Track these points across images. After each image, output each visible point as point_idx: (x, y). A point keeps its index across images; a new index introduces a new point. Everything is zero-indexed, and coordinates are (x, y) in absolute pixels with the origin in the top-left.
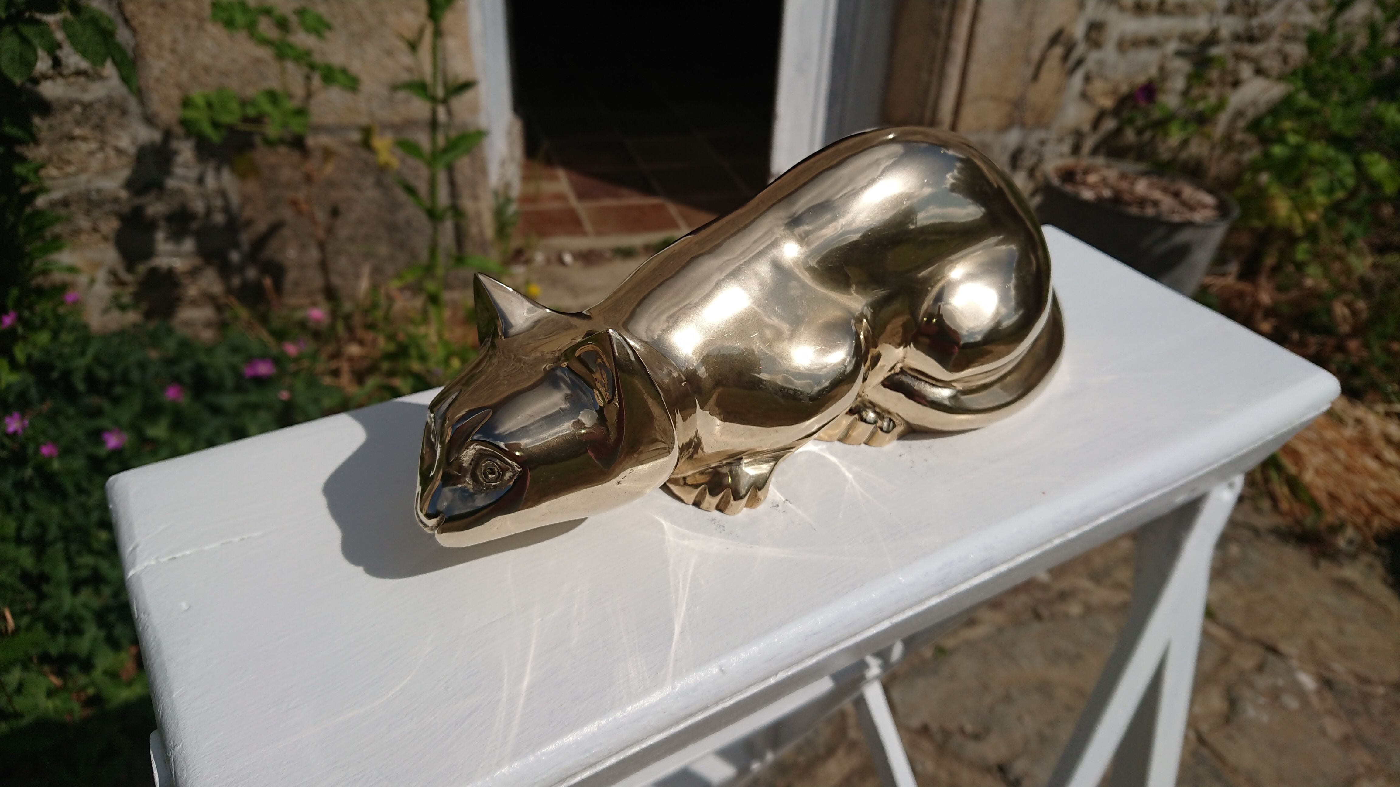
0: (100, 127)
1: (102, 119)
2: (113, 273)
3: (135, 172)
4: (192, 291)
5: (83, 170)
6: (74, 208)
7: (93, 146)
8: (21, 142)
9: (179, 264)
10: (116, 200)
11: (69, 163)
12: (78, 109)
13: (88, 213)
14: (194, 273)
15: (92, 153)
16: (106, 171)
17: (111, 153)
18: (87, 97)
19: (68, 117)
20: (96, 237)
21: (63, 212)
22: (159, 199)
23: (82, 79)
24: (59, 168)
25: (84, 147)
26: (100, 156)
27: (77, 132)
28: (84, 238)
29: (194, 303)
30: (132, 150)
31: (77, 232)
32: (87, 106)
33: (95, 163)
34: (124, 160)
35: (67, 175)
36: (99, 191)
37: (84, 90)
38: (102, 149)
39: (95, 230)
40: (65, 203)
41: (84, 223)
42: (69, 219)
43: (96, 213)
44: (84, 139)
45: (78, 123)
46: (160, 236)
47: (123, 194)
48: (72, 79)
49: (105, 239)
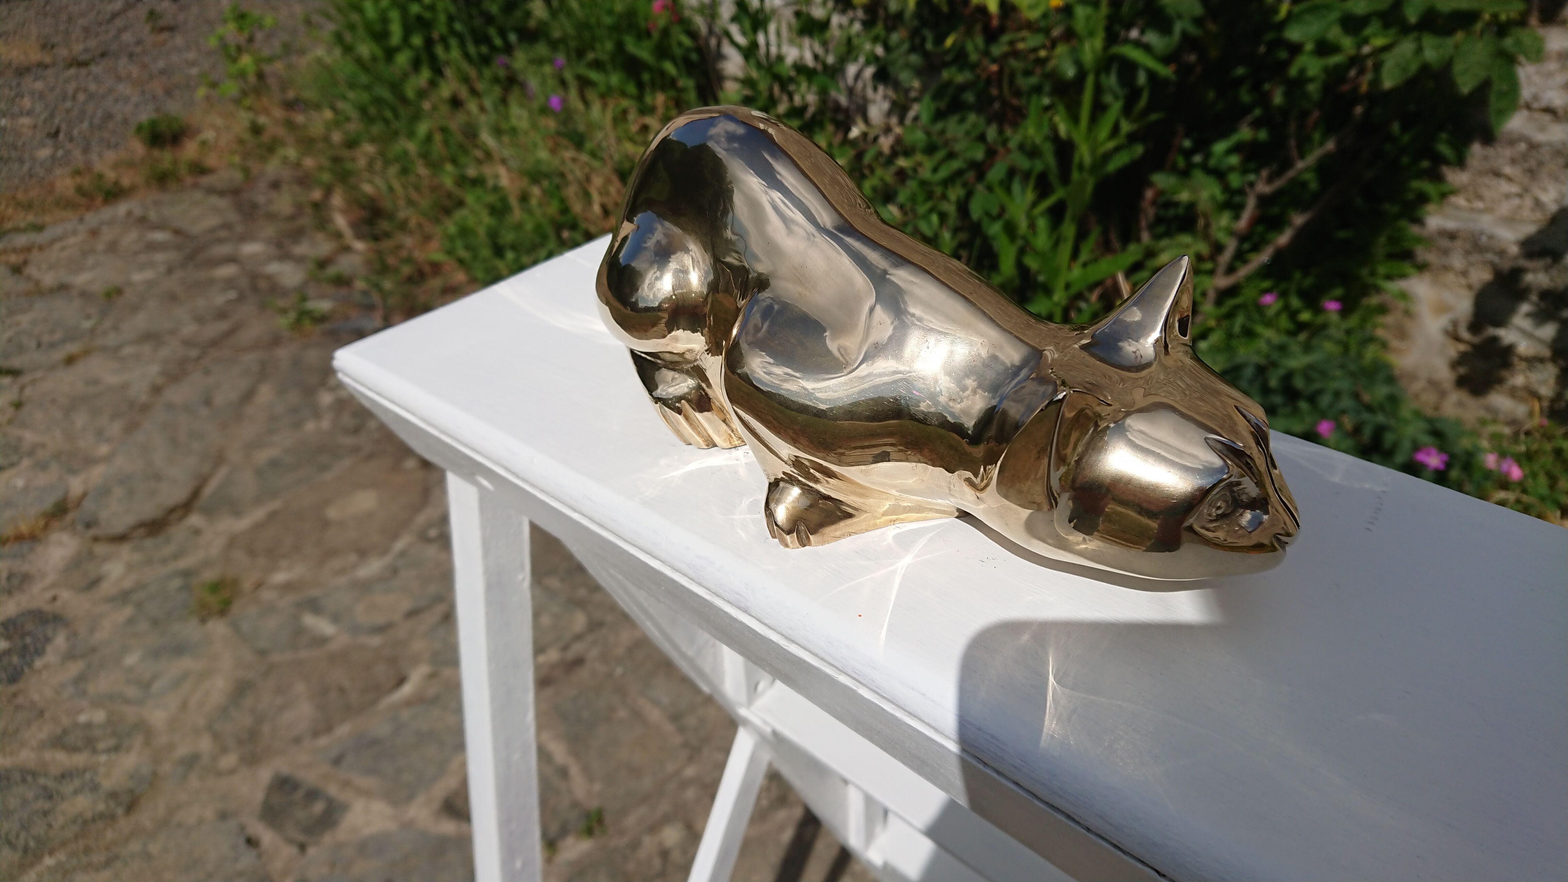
0: (1532, 173)
1: (1541, 164)
2: (1455, 323)
3: (1540, 232)
4: (1519, 380)
5: (1488, 210)
6: (1458, 243)
7: (1514, 189)
8: (1448, 163)
9: (1524, 347)
10: (1502, 253)
11: (1480, 198)
12: (1523, 146)
13: (1468, 253)
14: (1533, 361)
15: (1508, 196)
16: (1510, 221)
17: (1528, 202)
18: (1540, 137)
19: (1508, 152)
20: (1463, 281)
21: (1445, 243)
22: (1547, 269)
23: (1547, 117)
24: (1468, 200)
25: (1505, 187)
26: (1516, 201)
27: (1508, 170)
28: (1450, 277)
29: (1513, 393)
30: (1553, 208)
31: (1446, 268)
32: (1533, 146)
33: (1505, 208)
34: (1538, 215)
35: (1472, 210)
36: (1491, 237)
37: (1542, 129)
38: (1520, 196)
39: (1464, 273)
40: (1452, 236)
41: (1457, 261)
42: (1446, 252)
43: (1475, 258)
44: (1509, 179)
45: (1513, 161)
46: (1525, 308)
47: (1514, 250)
48: (1538, 115)
49: (1470, 287)
